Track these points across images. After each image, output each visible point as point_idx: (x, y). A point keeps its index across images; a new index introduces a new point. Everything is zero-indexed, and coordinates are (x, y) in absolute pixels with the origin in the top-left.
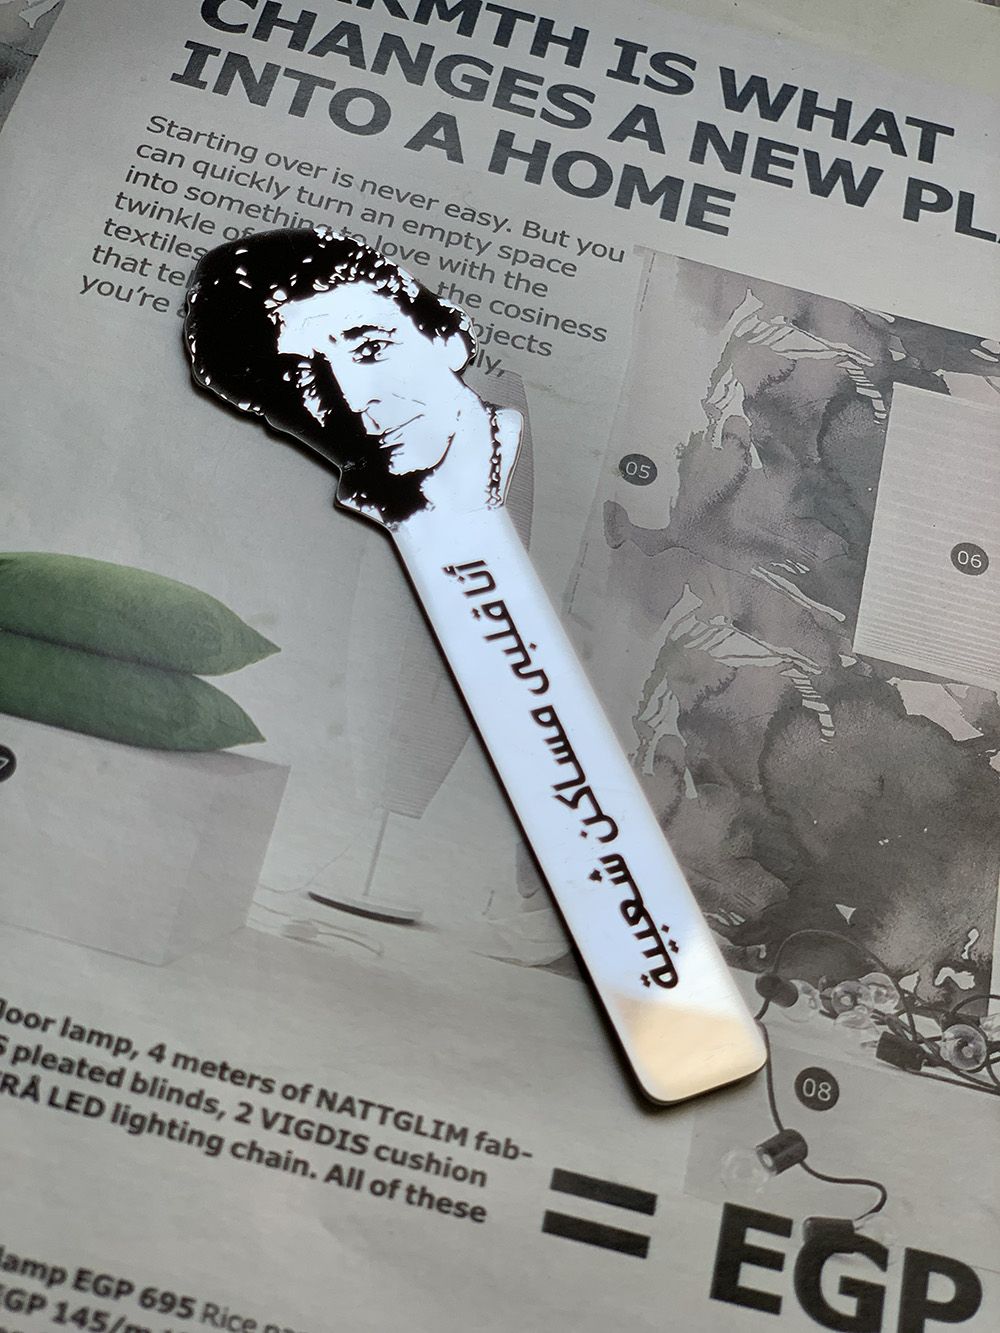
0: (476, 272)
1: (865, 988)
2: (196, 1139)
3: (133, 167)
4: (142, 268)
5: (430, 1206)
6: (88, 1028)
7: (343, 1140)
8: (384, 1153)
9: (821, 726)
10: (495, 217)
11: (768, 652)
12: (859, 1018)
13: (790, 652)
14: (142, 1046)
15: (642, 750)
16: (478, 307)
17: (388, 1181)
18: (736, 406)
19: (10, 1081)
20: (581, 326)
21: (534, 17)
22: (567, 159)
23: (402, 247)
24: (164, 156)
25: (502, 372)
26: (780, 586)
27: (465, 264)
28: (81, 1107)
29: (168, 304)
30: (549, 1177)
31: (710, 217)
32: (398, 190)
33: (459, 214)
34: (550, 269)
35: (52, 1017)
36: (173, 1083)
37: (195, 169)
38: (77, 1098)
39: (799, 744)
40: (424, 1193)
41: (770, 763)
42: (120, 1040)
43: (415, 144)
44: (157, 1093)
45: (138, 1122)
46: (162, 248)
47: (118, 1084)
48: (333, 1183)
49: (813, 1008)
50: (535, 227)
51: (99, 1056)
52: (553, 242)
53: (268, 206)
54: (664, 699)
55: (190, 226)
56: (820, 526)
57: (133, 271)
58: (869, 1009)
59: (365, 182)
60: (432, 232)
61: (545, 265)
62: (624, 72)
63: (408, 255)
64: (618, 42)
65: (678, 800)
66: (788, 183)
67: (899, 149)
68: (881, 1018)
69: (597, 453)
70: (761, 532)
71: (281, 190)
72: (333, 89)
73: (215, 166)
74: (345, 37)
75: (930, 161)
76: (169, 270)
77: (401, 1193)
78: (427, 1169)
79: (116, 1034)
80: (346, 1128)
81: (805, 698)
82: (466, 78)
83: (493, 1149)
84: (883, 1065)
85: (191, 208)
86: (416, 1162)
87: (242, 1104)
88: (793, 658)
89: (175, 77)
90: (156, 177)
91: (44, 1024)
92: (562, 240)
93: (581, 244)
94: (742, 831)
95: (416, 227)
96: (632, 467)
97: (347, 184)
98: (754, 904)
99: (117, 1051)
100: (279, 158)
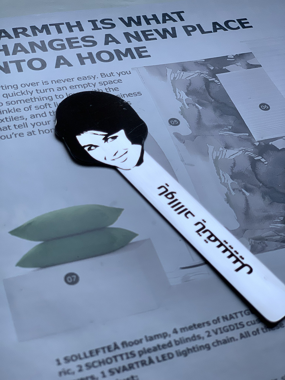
4: (9, 128)
6: (152, 335)
7: (237, 326)
8: (249, 324)
9: (263, 162)
10: (92, 76)
11: (238, 151)
13: (242, 148)
14: (170, 331)
15: (228, 189)
17: (255, 330)
18: (185, 97)
19: (143, 362)
20: (133, 94)
21: (63, 23)
22: (99, 54)
26: (227, 134)
28: (167, 358)
29: (23, 134)
31: (143, 54)
32: (62, 80)
33: (82, 79)
34: (114, 83)
35: (141, 338)
36: (185, 337)
37: (4, 97)
38: (164, 356)
39: (262, 169)
41: (258, 177)
42: (163, 334)
43: (58, 65)
44: (183, 341)
46: (11, 121)
47: (171, 346)
48: (243, 339)
50: (103, 74)
51: (161, 341)
52: (111, 76)
53: (31, 98)
54: (224, 175)
55: (13, 111)
56: (226, 115)
57: (7, 130)
59: (52, 81)
60: (79, 86)
61: (113, 83)
62: (96, 28)
64: (89, 21)
65: (246, 198)
66: (156, 39)
67: (174, 21)
69: (162, 123)
70: (214, 123)
71: (31, 93)
72: (25, 61)
73: (9, 94)
74: (19, 47)
75: (184, 20)
76: (17, 125)
77: (261, 331)
79: (161, 332)
80: (236, 322)
81: (255, 157)
82: (58, 45)
85: (11, 107)
87: (206, 332)
91: (140, 341)
92: (112, 75)
93: (118, 74)
94: (265, 197)
95: (73, 87)
96: (172, 122)
97: (47, 84)
98: (282, 213)
99: (165, 337)
100: (24, 84)
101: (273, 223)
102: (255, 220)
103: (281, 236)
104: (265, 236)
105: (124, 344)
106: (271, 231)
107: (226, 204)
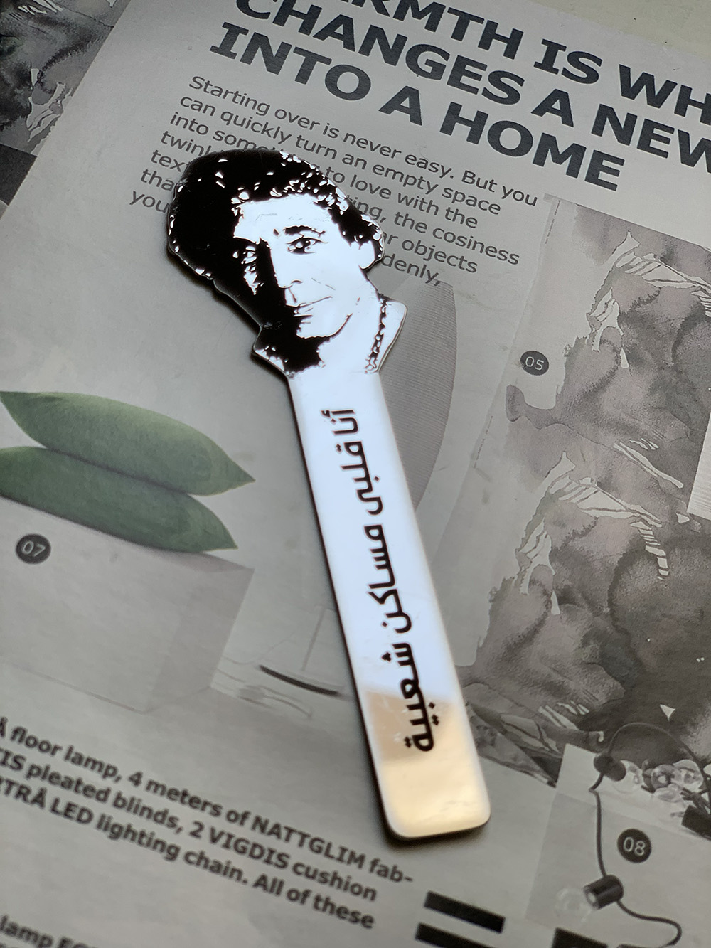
0: (425, 207)
1: (678, 771)
2: (159, 846)
3: (177, 113)
5: (332, 912)
6: (86, 755)
7: (270, 857)
8: (301, 869)
9: (659, 568)
10: (442, 166)
11: (623, 508)
12: (671, 794)
13: (639, 508)
14: (125, 772)
15: (521, 575)
16: (424, 232)
17: (301, 890)
18: (612, 320)
19: (24, 791)
20: (500, 252)
21: (483, 20)
22: (500, 127)
23: (370, 184)
24: (200, 107)
25: (438, 282)
26: (635, 458)
27: (417, 200)
28: (75, 815)
30: (423, 898)
31: (603, 176)
32: (371, 142)
33: (416, 163)
34: (479, 205)
35: (59, 744)
36: (145, 803)
37: (222, 118)
38: (72, 808)
39: (642, 580)
40: (327, 902)
41: (617, 591)
42: (109, 767)
43: (387, 109)
44: (133, 809)
45: (116, 830)
47: (104, 800)
48: (260, 889)
49: (638, 783)
50: (471, 175)
51: (92, 778)
52: (484, 187)
54: (541, 537)
56: (668, 415)
58: (679, 787)
59: (348, 135)
60: (394, 175)
61: (477, 204)
62: (547, 64)
63: (375, 191)
64: (545, 42)
65: (545, 615)
66: (665, 154)
68: (688, 795)
69: (505, 348)
70: (623, 416)
71: (285, 137)
72: (329, 64)
73: (237, 116)
74: (342, 27)
77: (310, 901)
78: (332, 884)
79: (107, 761)
80: (274, 847)
81: (648, 545)
82: (429, 62)
83: (383, 873)
84: (686, 831)
85: (217, 146)
86: (323, 878)
87: (196, 823)
88: (641, 513)
89: (214, 49)
90: (193, 122)
91: (53, 750)
92: (490, 187)
93: (505, 191)
94: (592, 642)
95: (383, 170)
96: (530, 360)
97: (334, 135)
98: (597, 699)
99: (106, 775)
100: (285, 113)
101: (555, 707)
102: (519, 675)
103: (547, 745)
104: (509, 722)
105: (19, 733)
106: (532, 722)
107: (487, 600)
